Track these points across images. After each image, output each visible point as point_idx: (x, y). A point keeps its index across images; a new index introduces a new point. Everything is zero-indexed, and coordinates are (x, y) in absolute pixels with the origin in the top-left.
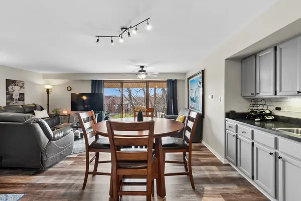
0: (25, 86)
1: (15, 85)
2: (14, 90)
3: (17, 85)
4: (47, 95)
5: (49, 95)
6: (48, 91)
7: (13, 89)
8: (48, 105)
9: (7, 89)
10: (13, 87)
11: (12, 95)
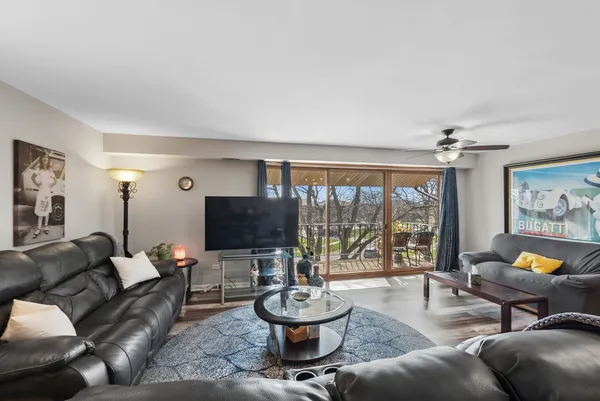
0: (67, 171)
1: (42, 167)
2: (38, 185)
3: (48, 167)
4: (122, 201)
5: (129, 201)
6: (125, 188)
7: (37, 179)
8: (126, 233)
9: (17, 181)
10: (37, 171)
11: (33, 203)
